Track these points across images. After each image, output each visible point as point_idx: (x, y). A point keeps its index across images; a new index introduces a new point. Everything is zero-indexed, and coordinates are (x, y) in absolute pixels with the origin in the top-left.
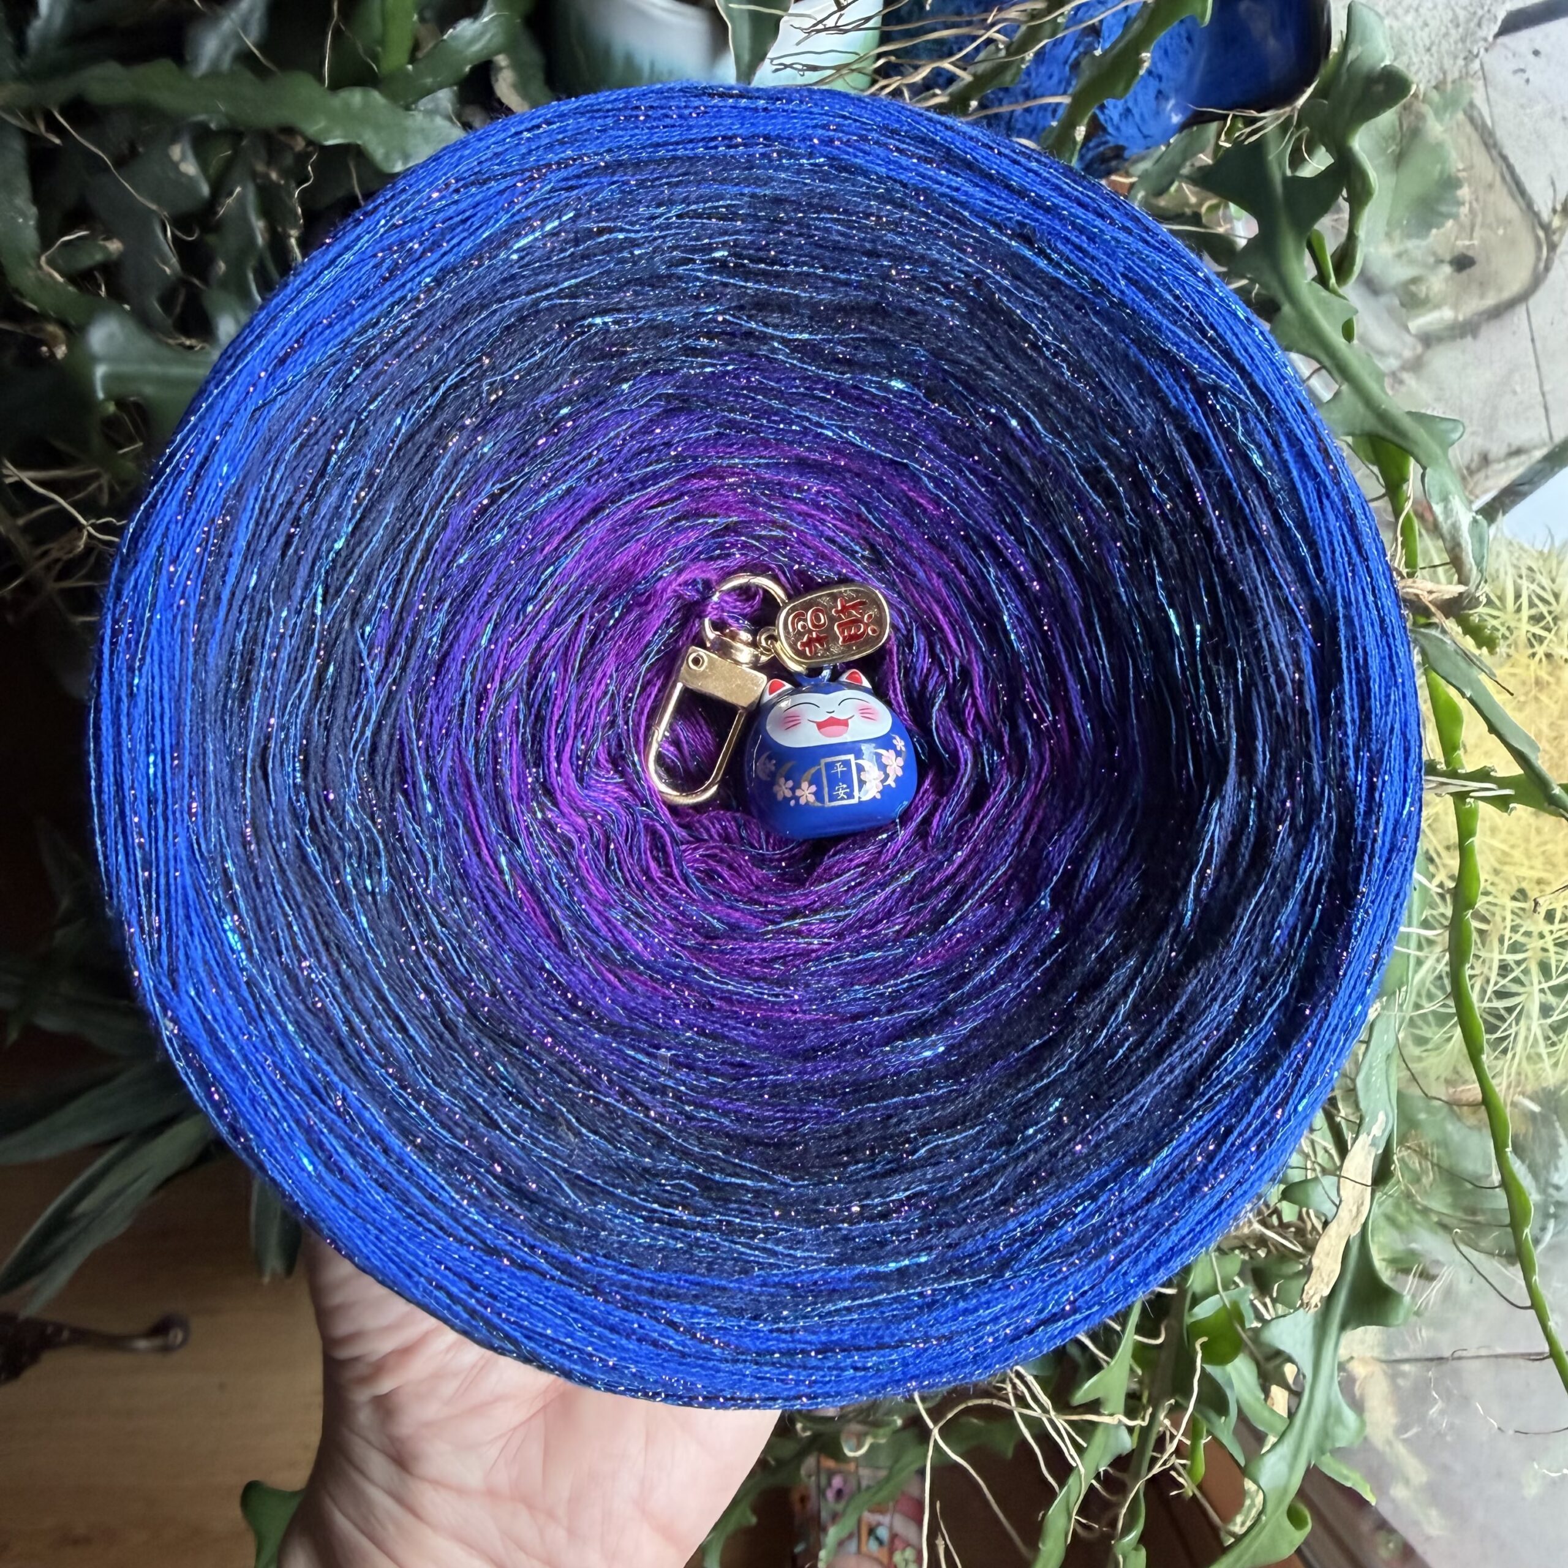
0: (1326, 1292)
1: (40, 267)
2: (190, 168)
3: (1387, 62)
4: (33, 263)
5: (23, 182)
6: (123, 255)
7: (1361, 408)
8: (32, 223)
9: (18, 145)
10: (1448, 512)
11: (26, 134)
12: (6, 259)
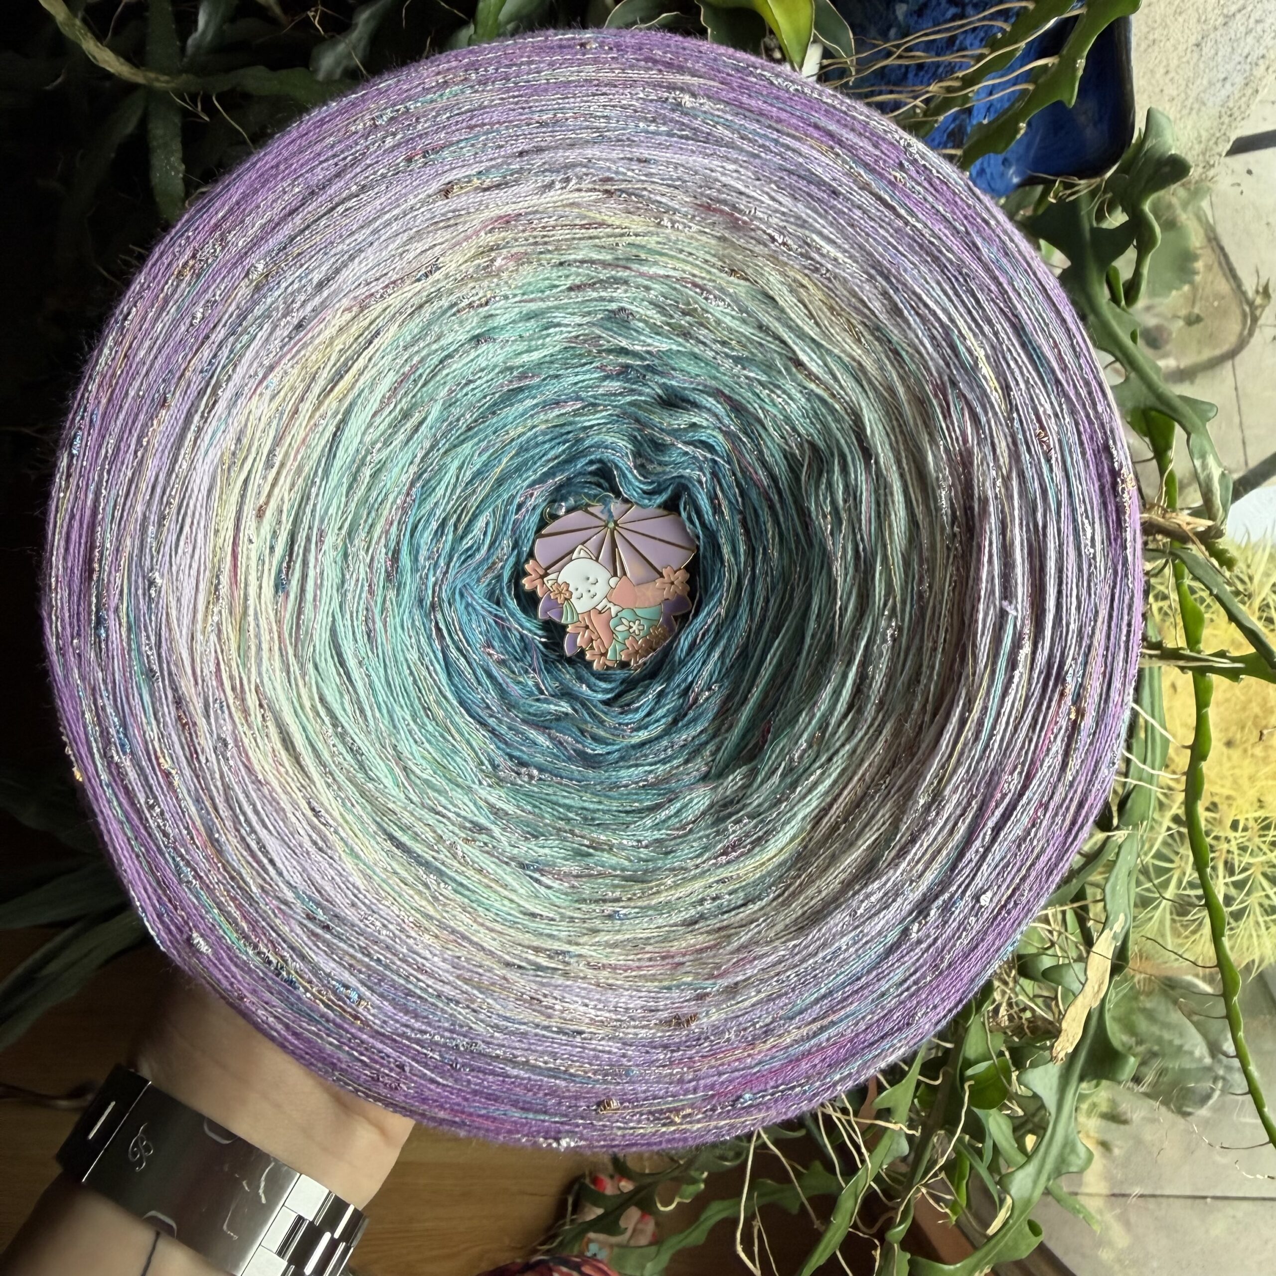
0: (1070, 1050)
3: (1174, 151)
4: (180, 204)
7: (1144, 389)
8: (180, 175)
9: (177, 120)
10: (1204, 466)
11: (185, 113)
12: (160, 199)
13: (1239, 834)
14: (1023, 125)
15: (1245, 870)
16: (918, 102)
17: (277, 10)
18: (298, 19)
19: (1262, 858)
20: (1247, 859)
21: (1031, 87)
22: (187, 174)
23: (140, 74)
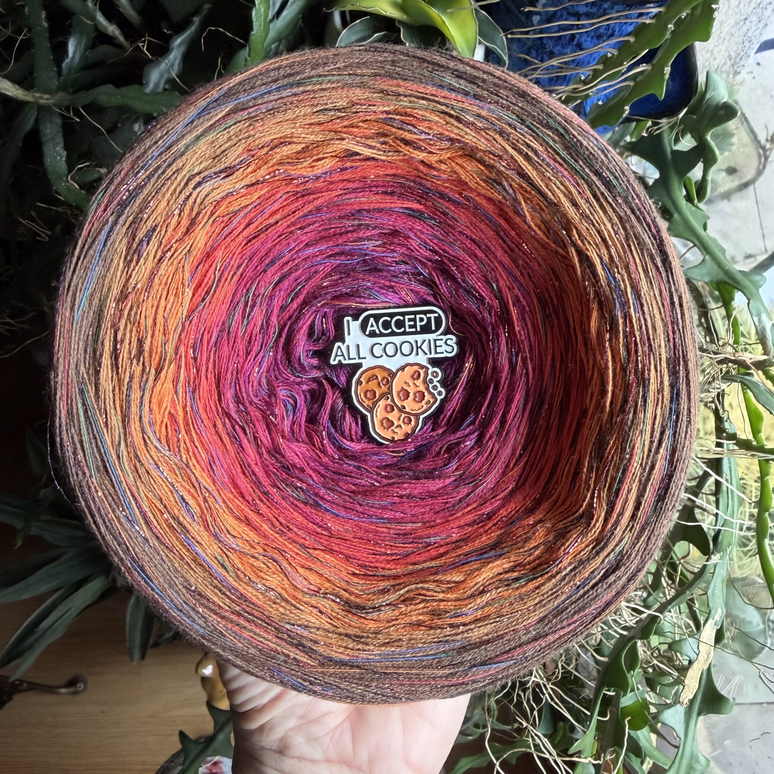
0: (691, 697)
1: (68, 181)
3: (725, 100)
4: (65, 179)
5: (60, 139)
7: (715, 267)
8: (64, 159)
9: (59, 121)
10: (760, 321)
11: (62, 116)
12: (52, 177)
14: (627, 108)
18: (134, 46)
21: (632, 84)
22: (68, 157)
23: (30, 95)
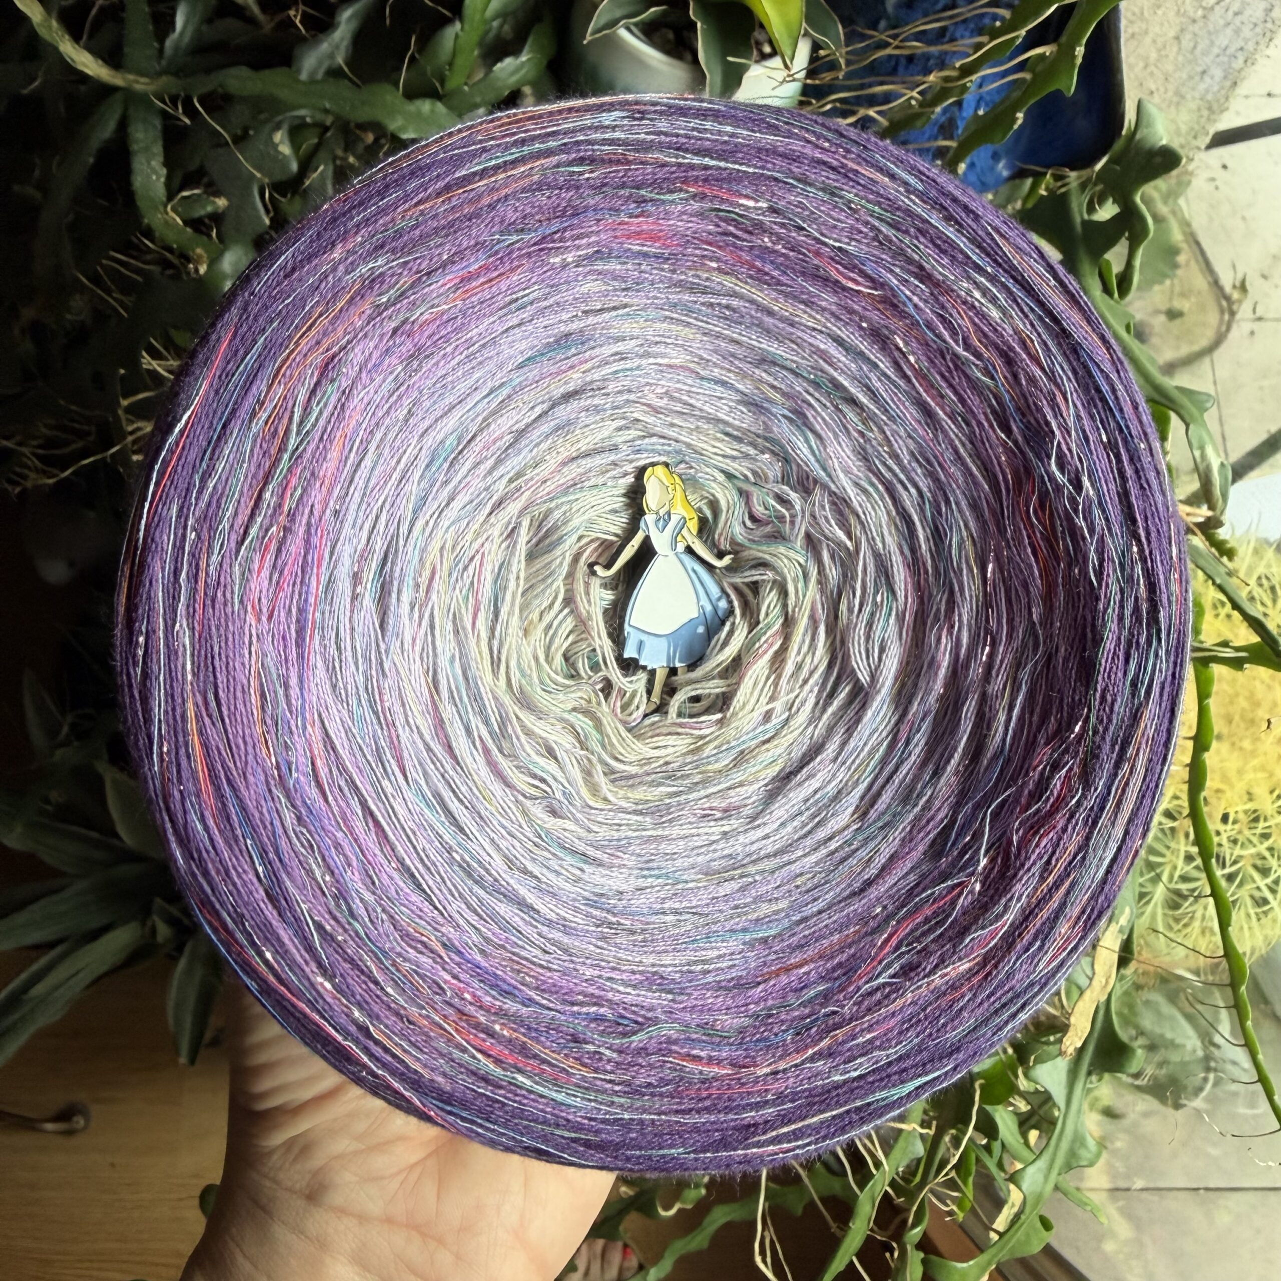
0: (1079, 1044)
1: (167, 213)
2: (285, 149)
3: (1165, 142)
4: (161, 208)
5: (158, 149)
6: (228, 208)
8: (163, 180)
9: (158, 123)
10: (1203, 456)
11: (164, 115)
12: (141, 203)
13: (1229, 826)
14: (1020, 115)
15: (1235, 862)
16: (915, 94)
17: (256, 10)
18: (279, 18)
19: (1253, 851)
20: (1238, 851)
21: (1027, 76)
22: (169, 178)
23: (119, 75)
